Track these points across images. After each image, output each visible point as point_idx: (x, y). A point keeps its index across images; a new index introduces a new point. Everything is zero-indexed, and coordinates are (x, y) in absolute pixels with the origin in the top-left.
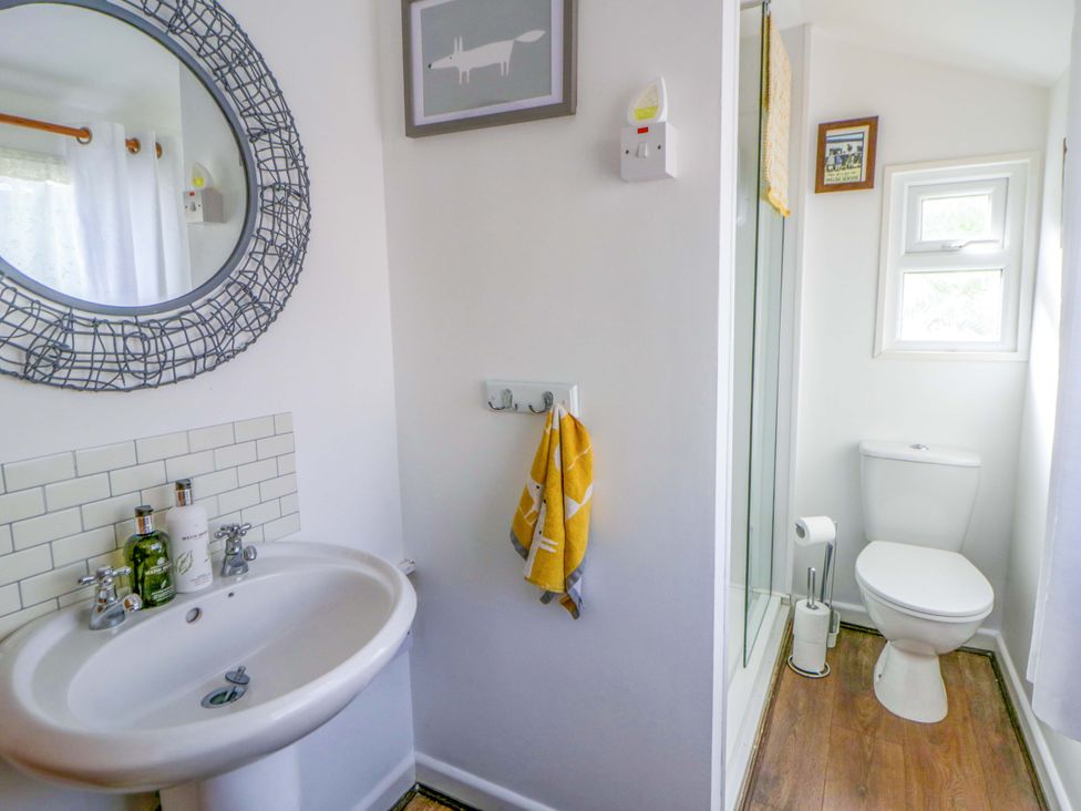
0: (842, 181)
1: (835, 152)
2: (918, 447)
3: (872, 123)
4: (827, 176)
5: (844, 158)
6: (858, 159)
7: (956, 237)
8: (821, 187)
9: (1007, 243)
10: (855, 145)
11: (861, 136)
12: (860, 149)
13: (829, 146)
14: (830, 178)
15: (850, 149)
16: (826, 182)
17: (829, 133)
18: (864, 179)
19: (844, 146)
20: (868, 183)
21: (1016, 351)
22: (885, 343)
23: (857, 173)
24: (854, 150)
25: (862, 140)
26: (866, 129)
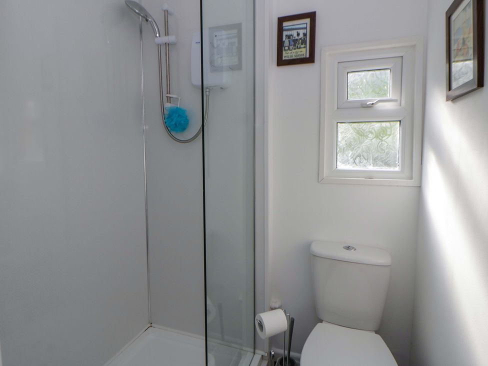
0: (294, 57)
1: (289, 37)
2: (348, 248)
3: (312, 16)
4: (284, 54)
5: (295, 41)
6: (304, 42)
7: (371, 98)
8: (281, 62)
9: (403, 102)
10: (301, 32)
11: (304, 26)
12: (305, 35)
13: (285, 33)
14: (287, 55)
15: (298, 35)
16: (284, 58)
17: (285, 24)
18: (308, 56)
19: (294, 33)
20: (310, 59)
21: (411, 178)
22: (326, 172)
23: (304, 52)
24: (301, 36)
25: (306, 28)
26: (308, 21)
